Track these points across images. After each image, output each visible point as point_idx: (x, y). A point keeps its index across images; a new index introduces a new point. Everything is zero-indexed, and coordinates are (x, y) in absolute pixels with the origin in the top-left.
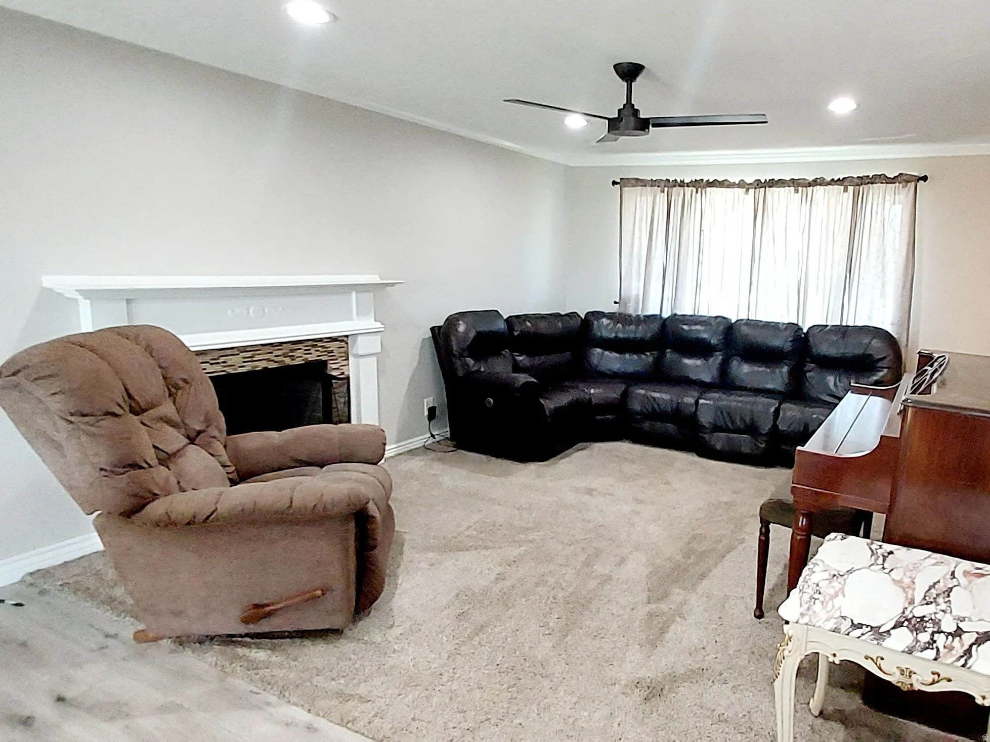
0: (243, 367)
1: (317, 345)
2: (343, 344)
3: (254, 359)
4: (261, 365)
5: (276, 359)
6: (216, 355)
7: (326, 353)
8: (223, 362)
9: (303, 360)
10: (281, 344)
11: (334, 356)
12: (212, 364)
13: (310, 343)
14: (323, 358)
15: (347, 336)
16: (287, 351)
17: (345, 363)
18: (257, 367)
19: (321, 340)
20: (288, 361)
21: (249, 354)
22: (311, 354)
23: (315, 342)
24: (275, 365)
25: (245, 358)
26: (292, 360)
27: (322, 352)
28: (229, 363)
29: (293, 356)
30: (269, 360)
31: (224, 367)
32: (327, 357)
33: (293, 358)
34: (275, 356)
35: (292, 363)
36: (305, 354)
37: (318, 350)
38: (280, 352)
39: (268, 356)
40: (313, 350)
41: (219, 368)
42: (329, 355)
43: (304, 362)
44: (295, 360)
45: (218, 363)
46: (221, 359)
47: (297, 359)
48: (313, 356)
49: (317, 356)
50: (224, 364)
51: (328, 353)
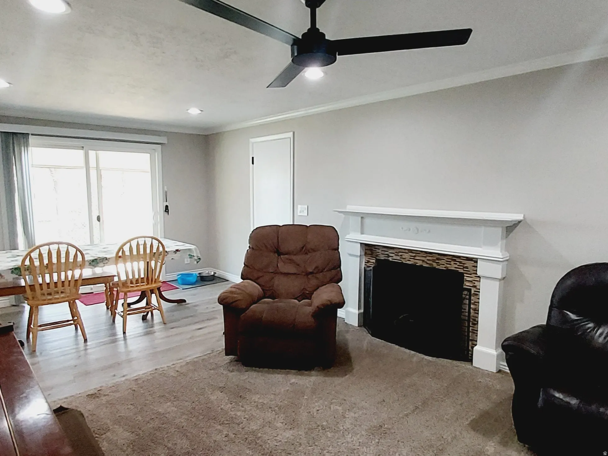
0: (410, 261)
1: (455, 260)
2: (476, 264)
3: (416, 258)
4: (419, 263)
5: (428, 262)
6: (398, 251)
7: (462, 267)
9: (445, 267)
11: (469, 271)
12: (396, 255)
13: (451, 257)
14: (460, 271)
15: (477, 259)
16: (435, 258)
17: (477, 279)
19: (459, 257)
20: (435, 265)
21: (413, 255)
22: (450, 264)
23: (454, 258)
24: (427, 266)
25: (411, 256)
26: (438, 265)
27: (458, 266)
28: (403, 257)
30: (423, 261)
31: (401, 258)
32: (462, 270)
33: (438, 264)
34: (428, 260)
35: (437, 267)
36: (447, 264)
37: (456, 264)
38: (430, 258)
39: (423, 259)
40: (452, 263)
41: (398, 258)
42: (465, 269)
43: (445, 269)
44: (439, 265)
45: (398, 255)
46: (400, 254)
47: (441, 265)
48: (453, 266)
49: (456, 268)
50: (401, 257)
51: (464, 268)
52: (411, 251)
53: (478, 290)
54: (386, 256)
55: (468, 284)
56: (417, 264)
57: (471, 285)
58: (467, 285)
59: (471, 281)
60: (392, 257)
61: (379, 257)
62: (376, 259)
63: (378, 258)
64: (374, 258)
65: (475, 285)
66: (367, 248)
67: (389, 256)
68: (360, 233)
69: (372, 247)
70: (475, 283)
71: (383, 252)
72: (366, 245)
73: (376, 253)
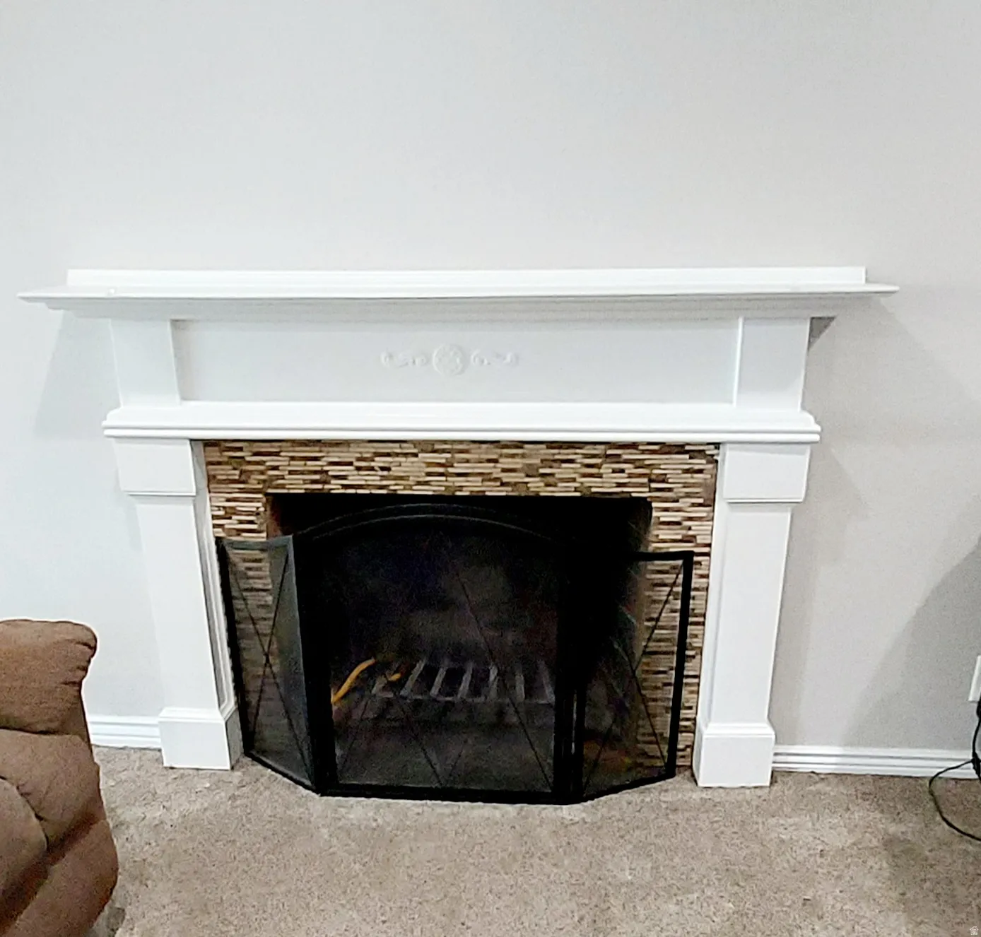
0: (427, 483)
1: (619, 456)
2: (699, 463)
3: (451, 470)
4: (469, 487)
5: (507, 477)
6: (368, 451)
7: (645, 480)
8: (383, 469)
9: (576, 490)
10: (520, 444)
11: (670, 490)
12: (359, 469)
13: (599, 450)
14: (637, 492)
15: (717, 445)
16: (537, 461)
17: (702, 512)
18: (461, 488)
19: (633, 446)
20: (536, 486)
21: (442, 458)
22: (600, 476)
23: (613, 451)
24: (502, 492)
25: (429, 464)
26: (548, 485)
27: (630, 476)
28: (395, 471)
29: (552, 475)
30: (486, 477)
31: (383, 478)
32: (647, 490)
33: (550, 480)
34: (504, 470)
35: (546, 492)
36: (584, 475)
37: (622, 471)
38: (517, 463)
39: (486, 468)
40: (606, 469)
41: (374, 479)
42: (654, 485)
43: (578, 494)
44: (555, 486)
45: (372, 469)
46: (379, 462)
47: (560, 485)
48: (607, 483)
49: (619, 485)
50: (385, 473)
51: (651, 481)
52: (429, 446)
53: (706, 550)
54: (317, 477)
55: (664, 534)
56: (458, 493)
57: (679, 537)
58: (661, 537)
59: (678, 523)
60: (344, 478)
61: (277, 487)
62: (266, 495)
63: (270, 491)
64: (260, 496)
65: (691, 533)
66: (215, 455)
67: (325, 477)
68: (177, 397)
69: (241, 449)
70: (690, 529)
71: (298, 466)
72: (208, 443)
73: (262, 473)
